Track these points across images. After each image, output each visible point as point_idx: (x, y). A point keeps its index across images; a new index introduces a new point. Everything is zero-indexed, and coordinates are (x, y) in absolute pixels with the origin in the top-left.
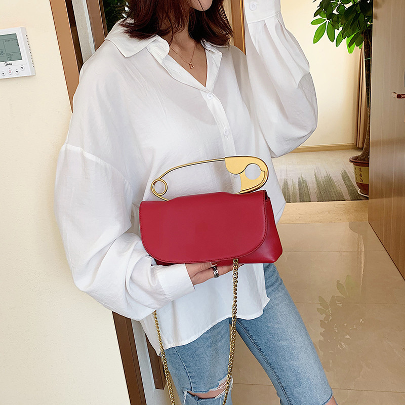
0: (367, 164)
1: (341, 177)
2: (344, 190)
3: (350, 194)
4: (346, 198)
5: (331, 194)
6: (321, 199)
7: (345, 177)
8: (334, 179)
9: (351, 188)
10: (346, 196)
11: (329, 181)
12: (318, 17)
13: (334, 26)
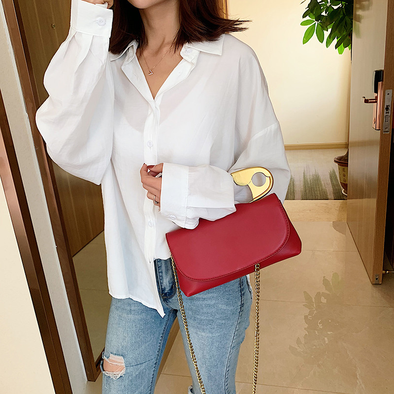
0: (346, 165)
1: (329, 176)
2: (329, 189)
3: (334, 193)
4: (329, 197)
5: (316, 192)
6: (305, 198)
7: (332, 176)
8: (322, 178)
9: (337, 188)
10: (331, 196)
11: (317, 180)
12: (308, 18)
13: (324, 27)
